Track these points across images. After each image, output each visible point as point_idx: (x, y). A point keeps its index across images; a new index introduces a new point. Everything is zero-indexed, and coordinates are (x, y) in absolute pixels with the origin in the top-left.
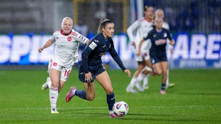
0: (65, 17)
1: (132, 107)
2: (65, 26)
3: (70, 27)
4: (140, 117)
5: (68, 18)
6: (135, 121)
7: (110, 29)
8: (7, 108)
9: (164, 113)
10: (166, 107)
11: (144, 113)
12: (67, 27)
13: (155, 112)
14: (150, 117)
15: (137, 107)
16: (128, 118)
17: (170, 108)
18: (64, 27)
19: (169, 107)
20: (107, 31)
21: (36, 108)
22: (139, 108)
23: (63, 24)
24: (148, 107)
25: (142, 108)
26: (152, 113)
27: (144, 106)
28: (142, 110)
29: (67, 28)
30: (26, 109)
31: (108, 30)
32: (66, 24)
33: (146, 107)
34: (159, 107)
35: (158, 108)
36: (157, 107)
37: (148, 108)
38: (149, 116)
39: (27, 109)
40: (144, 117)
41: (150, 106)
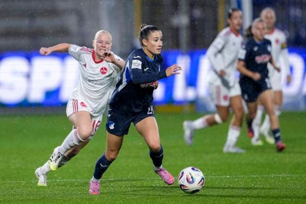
0: (99, 31)
1: (235, 177)
2: (100, 45)
3: (107, 46)
4: (248, 192)
5: (104, 32)
6: (240, 199)
7: (157, 40)
8: (23, 180)
9: (289, 186)
10: (293, 175)
11: (256, 186)
12: (104, 46)
13: (273, 185)
14: (265, 193)
15: (242, 176)
16: (228, 194)
17: (299, 176)
18: (97, 46)
19: (297, 176)
20: (151, 43)
21: (73, 178)
22: (247, 177)
23: (95, 41)
24: (261, 176)
25: (252, 177)
26: (268, 186)
27: (255, 175)
28: (251, 182)
29: (102, 48)
30: (55, 182)
31: (153, 42)
32: (101, 42)
33: (258, 176)
34: (281, 175)
35: (278, 177)
36: (276, 175)
37: (262, 178)
38: (263, 191)
39: (58, 180)
40: (255, 192)
41: (266, 174)
